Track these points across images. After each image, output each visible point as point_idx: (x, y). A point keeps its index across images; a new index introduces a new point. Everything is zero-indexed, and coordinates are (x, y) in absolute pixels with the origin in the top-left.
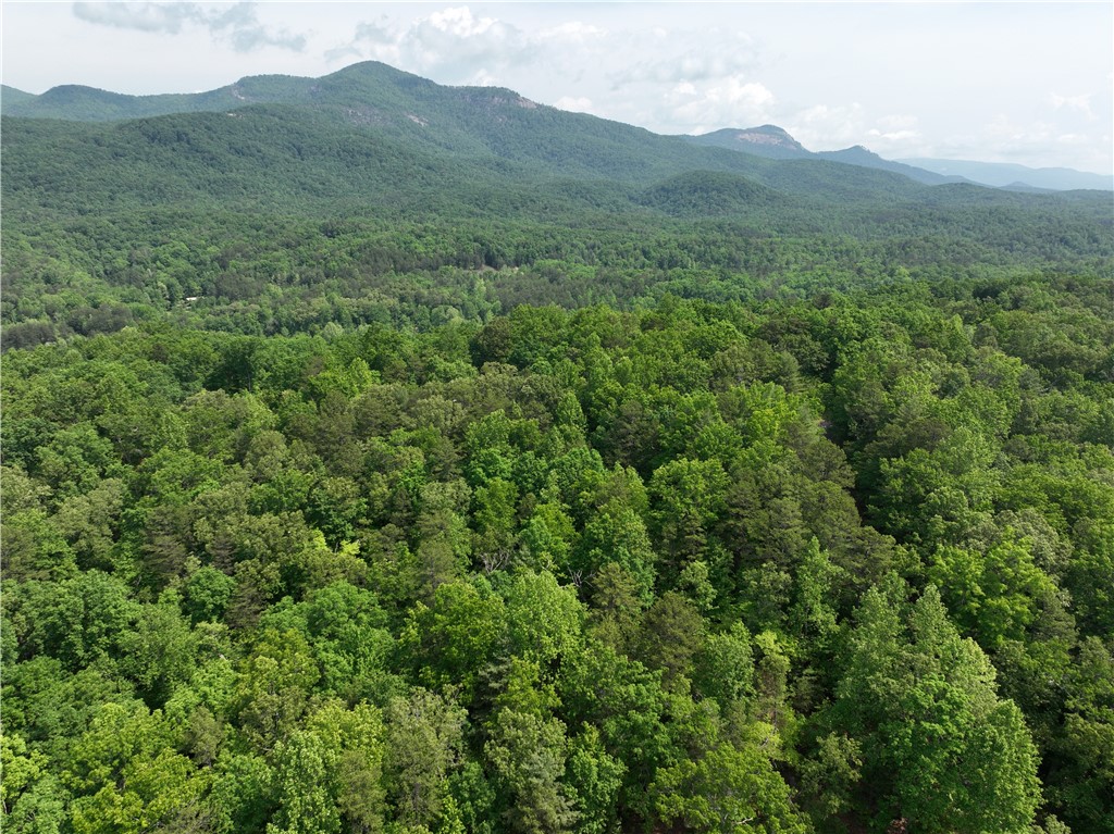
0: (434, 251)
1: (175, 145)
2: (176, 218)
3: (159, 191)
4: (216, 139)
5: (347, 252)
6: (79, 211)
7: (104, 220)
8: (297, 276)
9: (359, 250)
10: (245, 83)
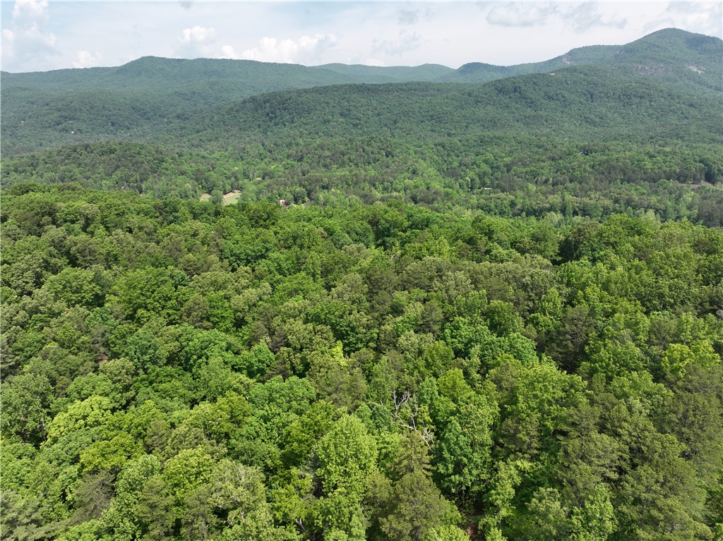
0: (660, 168)
1: (512, 95)
2: (494, 139)
3: (494, 123)
4: (538, 90)
5: (590, 166)
6: (448, 134)
7: (456, 140)
8: (551, 179)
9: (599, 165)
10: (572, 53)
